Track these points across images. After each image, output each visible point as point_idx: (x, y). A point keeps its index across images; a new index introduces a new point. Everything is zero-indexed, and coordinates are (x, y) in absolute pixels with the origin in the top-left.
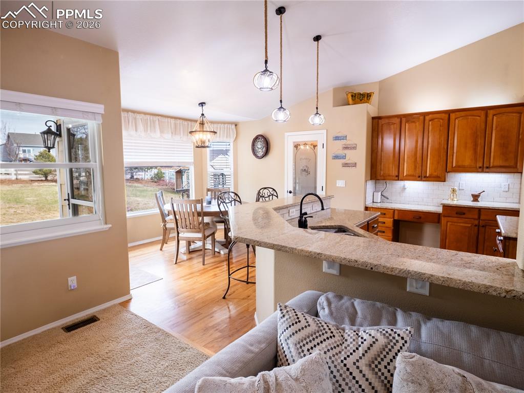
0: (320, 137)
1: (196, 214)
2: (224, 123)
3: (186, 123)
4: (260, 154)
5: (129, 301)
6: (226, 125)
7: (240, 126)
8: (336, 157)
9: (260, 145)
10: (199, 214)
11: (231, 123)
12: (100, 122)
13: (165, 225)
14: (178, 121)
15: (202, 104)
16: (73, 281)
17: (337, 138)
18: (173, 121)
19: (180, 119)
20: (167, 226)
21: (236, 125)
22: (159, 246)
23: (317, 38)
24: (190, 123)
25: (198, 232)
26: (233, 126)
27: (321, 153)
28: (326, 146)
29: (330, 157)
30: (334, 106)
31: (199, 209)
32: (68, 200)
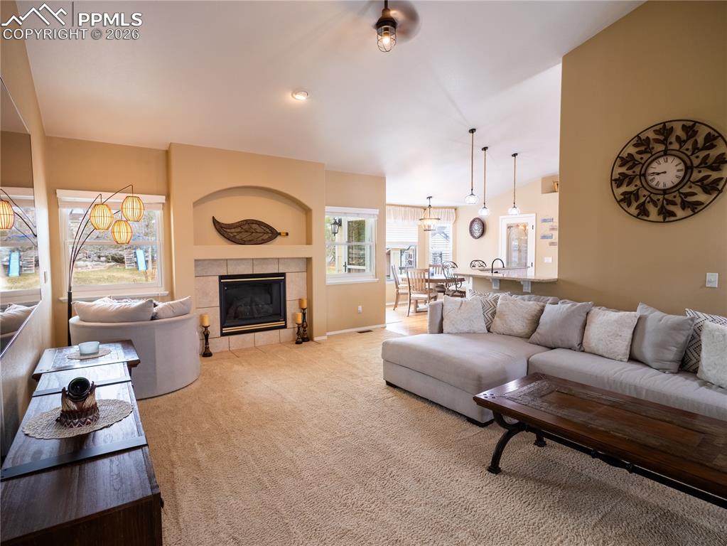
0: (530, 219)
1: (424, 281)
2: (445, 208)
3: (413, 210)
4: (477, 234)
5: (385, 327)
6: (446, 210)
7: (459, 210)
8: (544, 237)
9: (477, 227)
10: (427, 281)
11: (451, 208)
12: (376, 219)
13: (398, 291)
14: (407, 208)
15: (429, 198)
16: (360, 308)
17: (544, 221)
18: (403, 208)
19: (409, 206)
20: (399, 291)
21: (456, 209)
22: (393, 308)
23: (515, 155)
24: (416, 209)
25: (425, 294)
26: (453, 210)
27: (531, 234)
28: (535, 227)
29: (539, 237)
30: (543, 193)
31: (427, 277)
32: (346, 266)
